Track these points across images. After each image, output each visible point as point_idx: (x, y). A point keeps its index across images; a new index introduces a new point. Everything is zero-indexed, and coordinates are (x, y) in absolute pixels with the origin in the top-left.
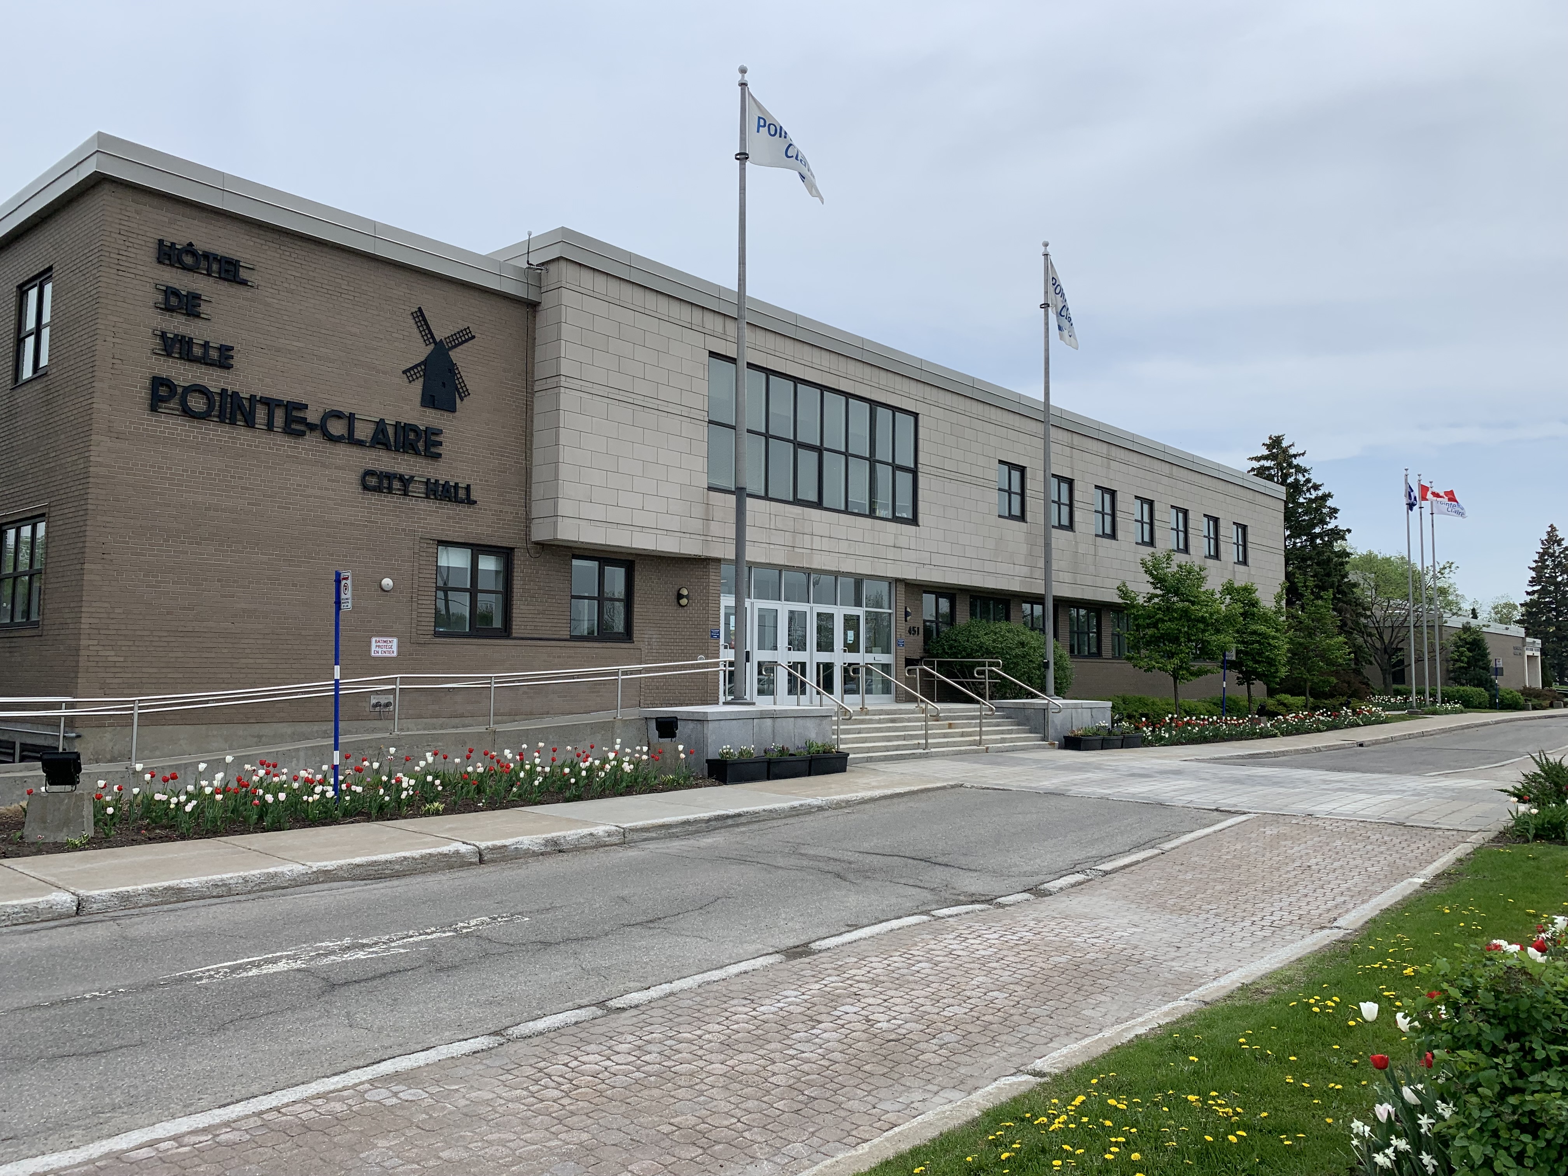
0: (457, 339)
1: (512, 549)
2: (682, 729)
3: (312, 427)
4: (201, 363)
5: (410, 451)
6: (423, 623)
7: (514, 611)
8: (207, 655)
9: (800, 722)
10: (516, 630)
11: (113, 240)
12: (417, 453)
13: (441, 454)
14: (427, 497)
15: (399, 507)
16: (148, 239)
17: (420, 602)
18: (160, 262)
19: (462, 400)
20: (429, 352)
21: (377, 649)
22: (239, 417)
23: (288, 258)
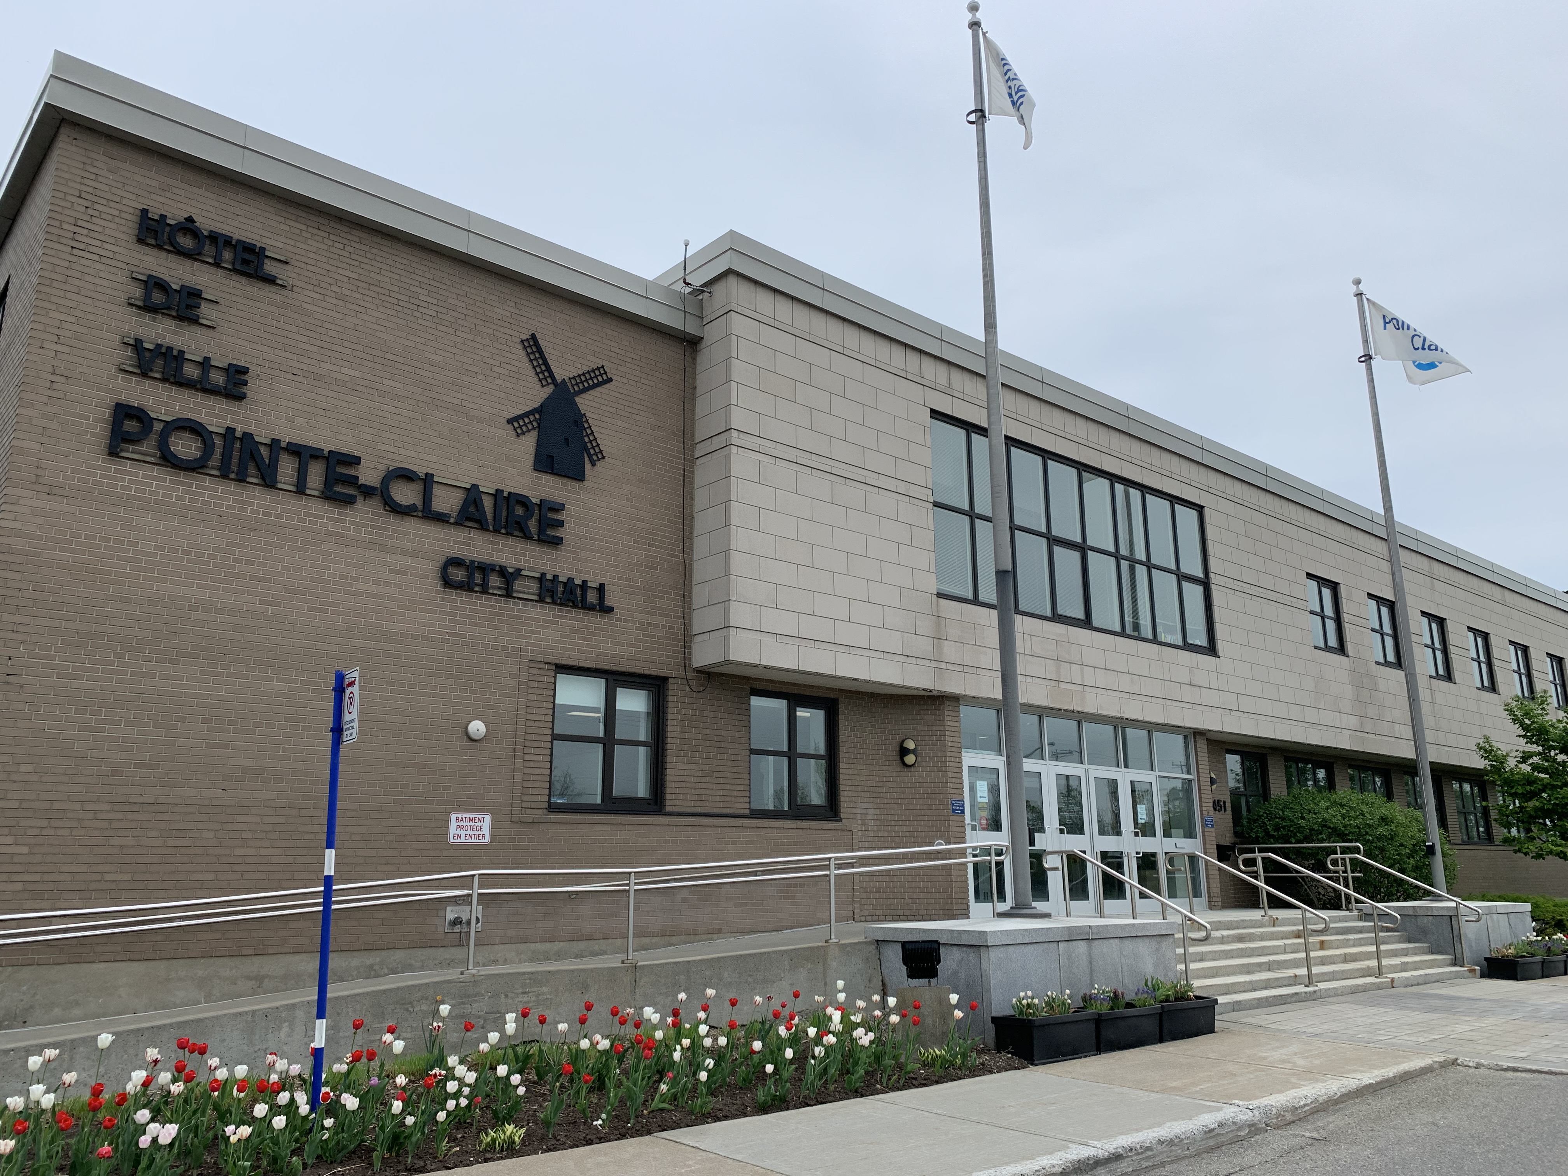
0: (587, 380)
1: (665, 679)
2: (948, 961)
3: (367, 492)
4: (197, 390)
5: (517, 533)
6: (531, 791)
7: (668, 772)
8: (179, 843)
9: (1129, 945)
10: (673, 799)
11: (69, 205)
12: (527, 537)
13: (561, 539)
14: (541, 600)
15: (498, 614)
16: (124, 208)
17: (527, 757)
18: (140, 241)
19: (593, 464)
20: (546, 396)
21: (459, 832)
22: (252, 470)
23: (341, 252)
